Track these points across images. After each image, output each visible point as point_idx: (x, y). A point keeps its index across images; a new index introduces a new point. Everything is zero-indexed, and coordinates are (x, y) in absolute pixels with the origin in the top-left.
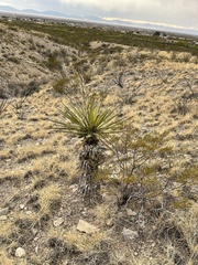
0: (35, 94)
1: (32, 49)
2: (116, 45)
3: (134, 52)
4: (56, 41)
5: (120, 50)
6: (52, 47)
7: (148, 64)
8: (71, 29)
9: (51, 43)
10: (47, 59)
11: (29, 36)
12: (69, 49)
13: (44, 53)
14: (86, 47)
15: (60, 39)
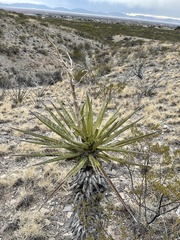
0: (58, 83)
1: (60, 42)
2: (137, 38)
3: (155, 44)
4: (82, 35)
5: (141, 43)
6: (77, 40)
7: (169, 56)
8: (96, 24)
9: (77, 37)
10: (72, 52)
11: (58, 31)
12: (93, 43)
13: (70, 46)
14: (109, 40)
15: (86, 33)
